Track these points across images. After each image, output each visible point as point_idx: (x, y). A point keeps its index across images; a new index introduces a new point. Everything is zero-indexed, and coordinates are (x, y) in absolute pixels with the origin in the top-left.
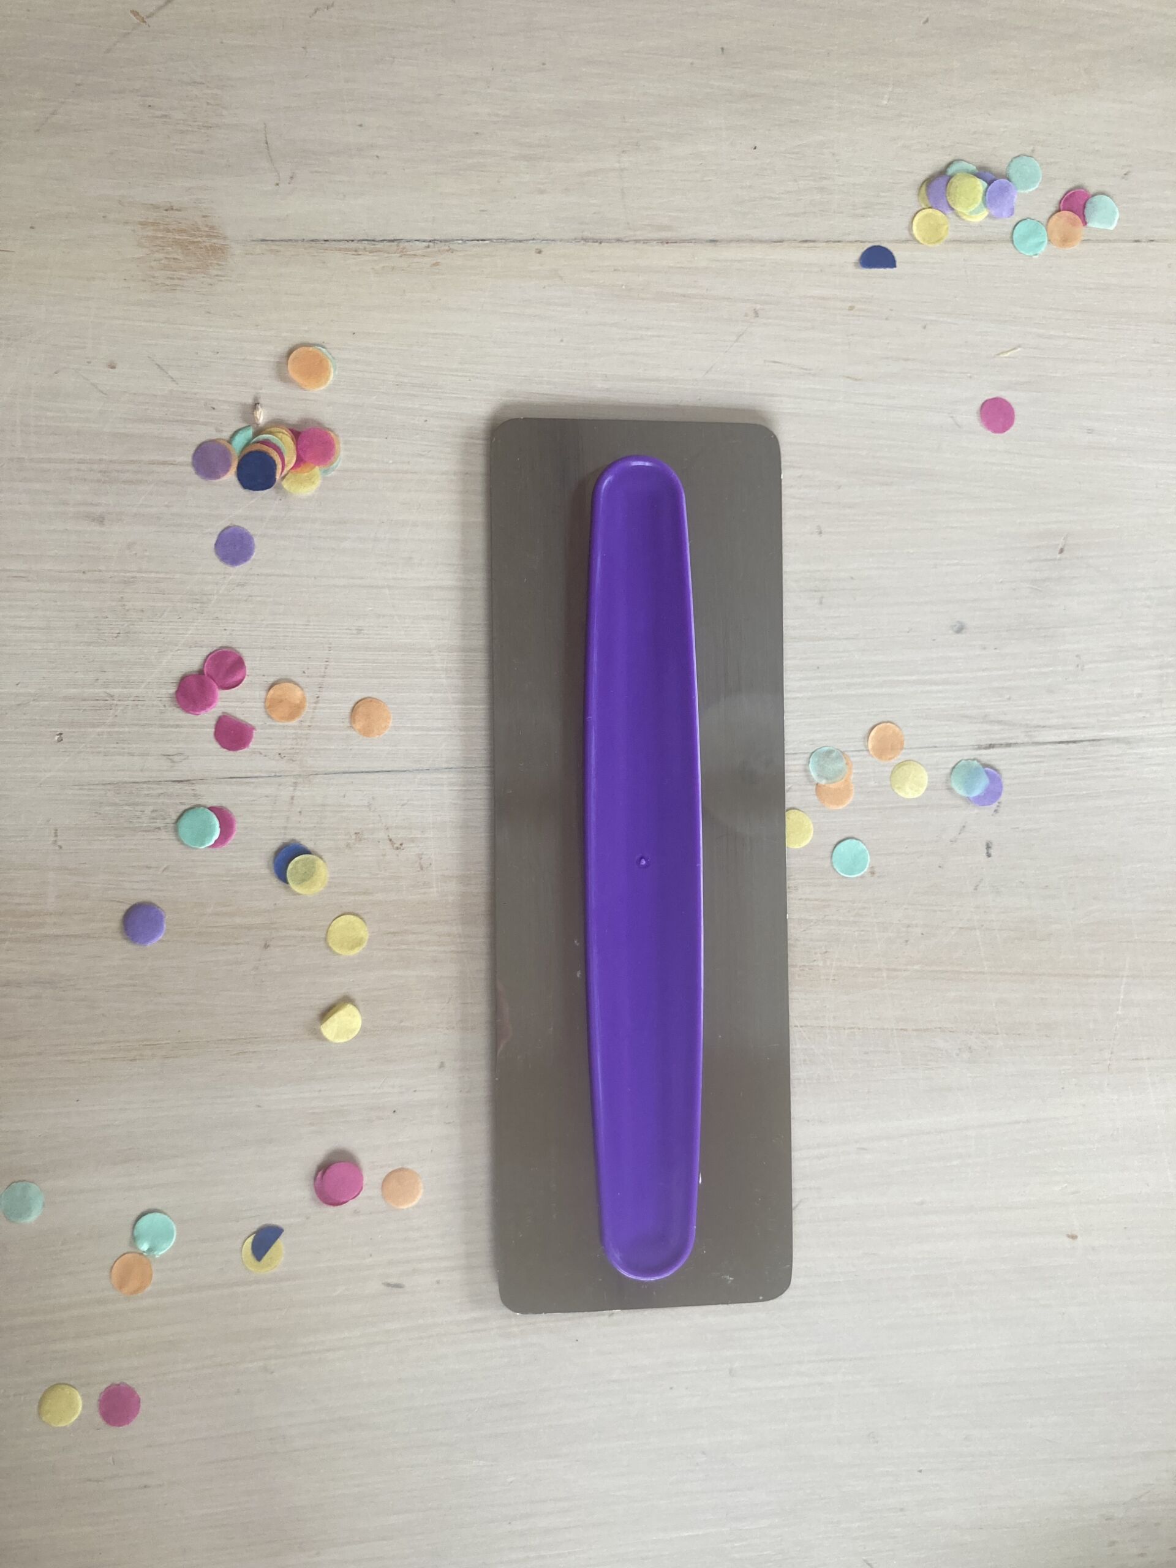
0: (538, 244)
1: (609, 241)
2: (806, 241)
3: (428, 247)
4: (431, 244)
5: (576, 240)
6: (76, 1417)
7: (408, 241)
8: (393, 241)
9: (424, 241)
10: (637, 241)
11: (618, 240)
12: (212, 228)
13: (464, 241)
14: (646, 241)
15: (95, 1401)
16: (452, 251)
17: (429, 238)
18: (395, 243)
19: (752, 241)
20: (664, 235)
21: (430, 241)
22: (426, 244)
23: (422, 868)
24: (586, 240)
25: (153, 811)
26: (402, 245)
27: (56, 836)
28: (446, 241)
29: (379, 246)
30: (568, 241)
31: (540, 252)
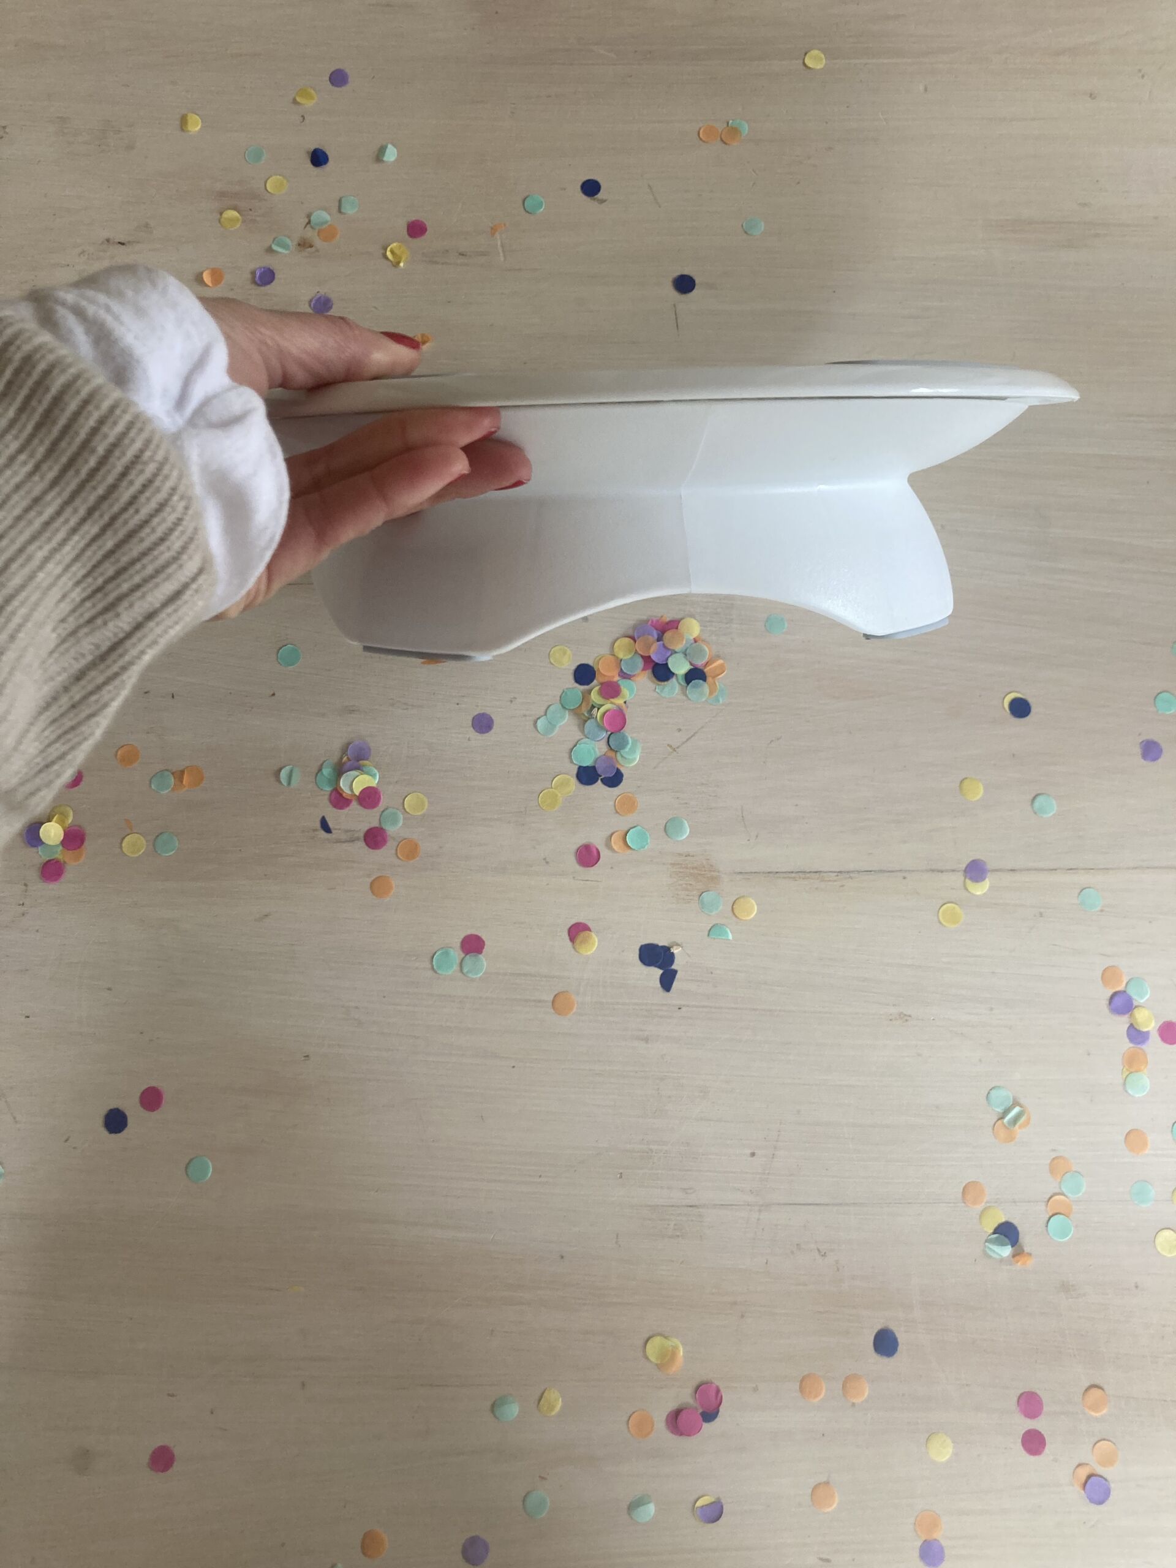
3: (837, 876)
4: (839, 874)
5: (927, 871)
7: (826, 872)
8: (816, 872)
9: (835, 872)
12: (711, 866)
13: (859, 872)
17: (838, 870)
18: (818, 874)
21: (839, 872)
22: (836, 874)
24: (933, 871)
25: (675, 1225)
26: (822, 874)
27: (617, 1238)
28: (848, 872)
29: (808, 875)
30: (922, 871)
31: (904, 878)
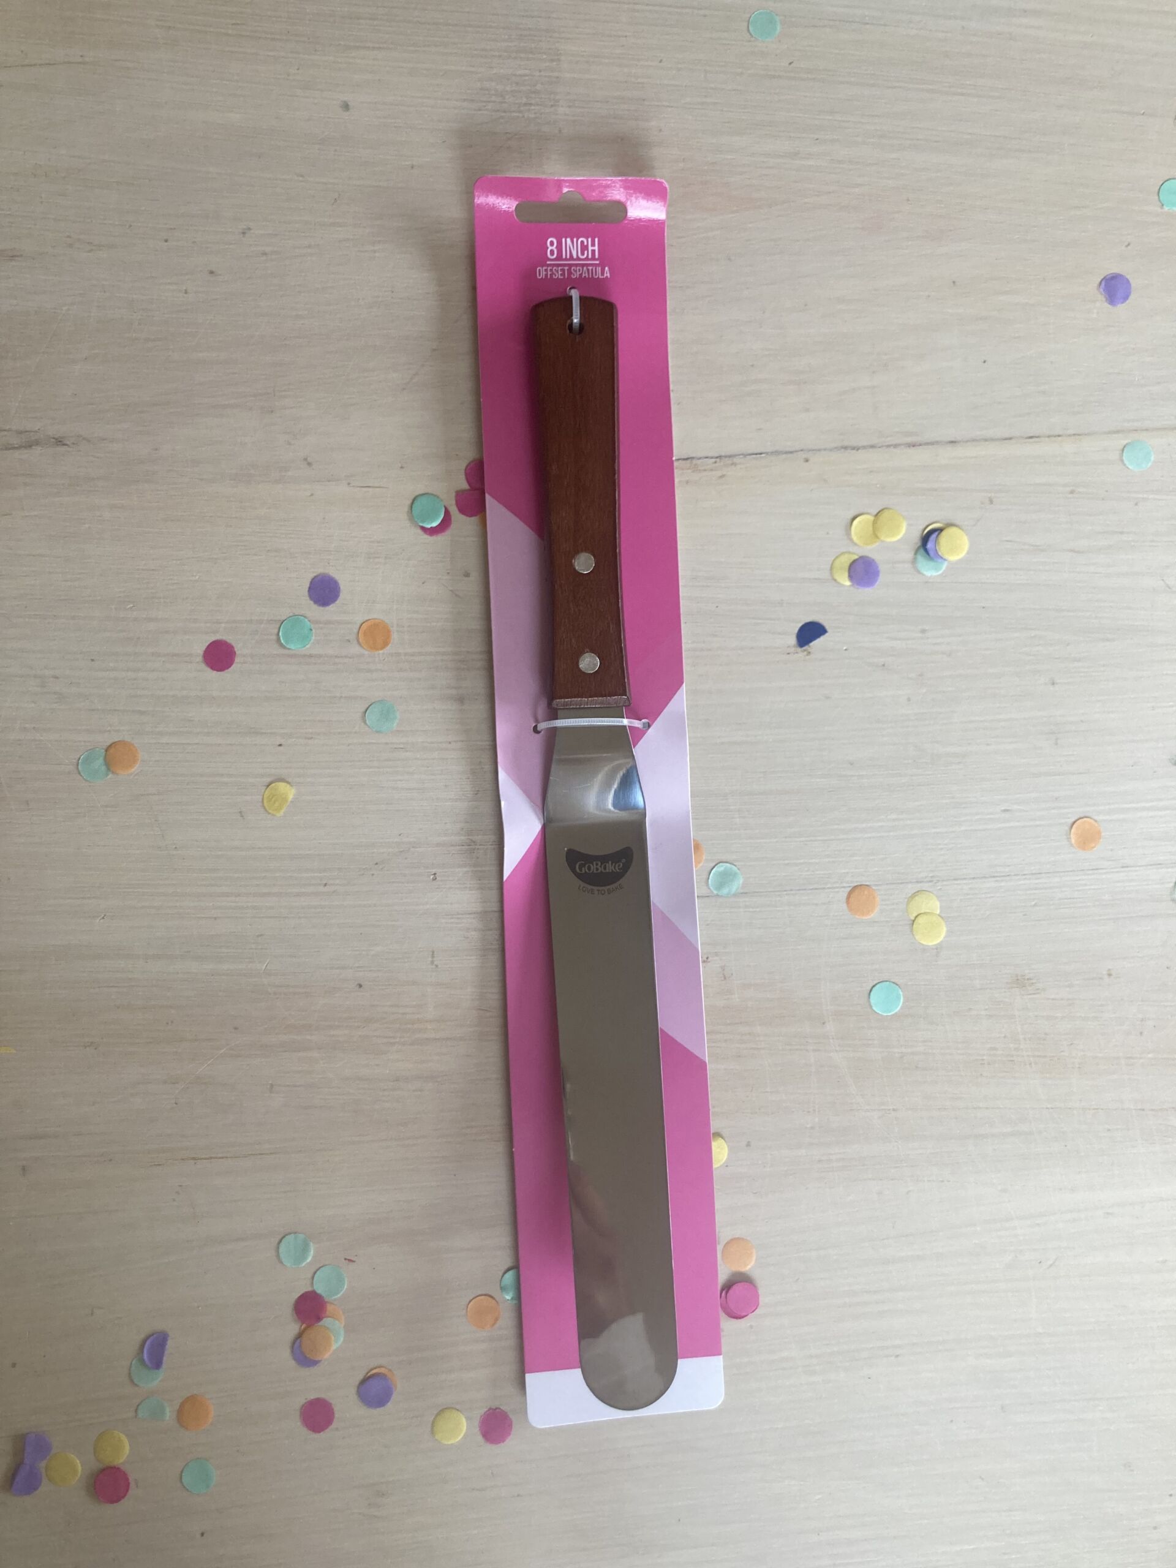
0: (806, 454)
1: (864, 447)
2: (1031, 437)
6: (462, 1435)
10: (888, 446)
11: (872, 447)
14: (896, 446)
15: (476, 1423)
16: (734, 464)
19: (986, 440)
20: (909, 440)
23: (725, 978)
